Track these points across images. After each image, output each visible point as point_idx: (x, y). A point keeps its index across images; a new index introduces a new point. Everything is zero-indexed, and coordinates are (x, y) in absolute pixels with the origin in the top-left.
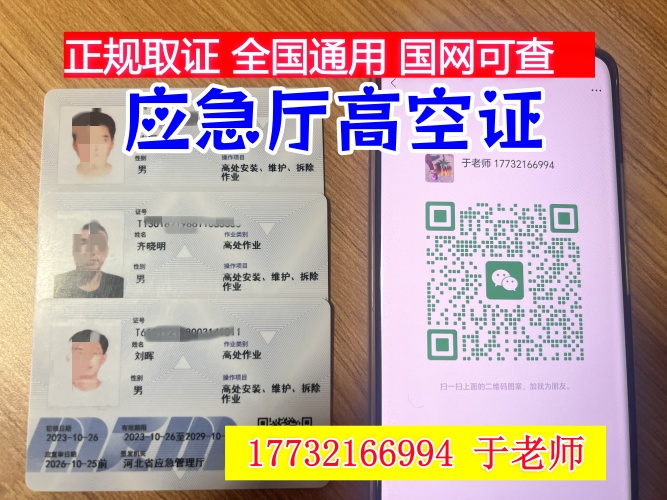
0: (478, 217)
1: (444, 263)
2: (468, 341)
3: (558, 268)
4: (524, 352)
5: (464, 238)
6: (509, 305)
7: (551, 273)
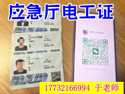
0: (91, 41)
1: (86, 48)
2: (89, 61)
3: (104, 50)
4: (98, 64)
5: (89, 44)
6: (96, 56)
7: (103, 51)
